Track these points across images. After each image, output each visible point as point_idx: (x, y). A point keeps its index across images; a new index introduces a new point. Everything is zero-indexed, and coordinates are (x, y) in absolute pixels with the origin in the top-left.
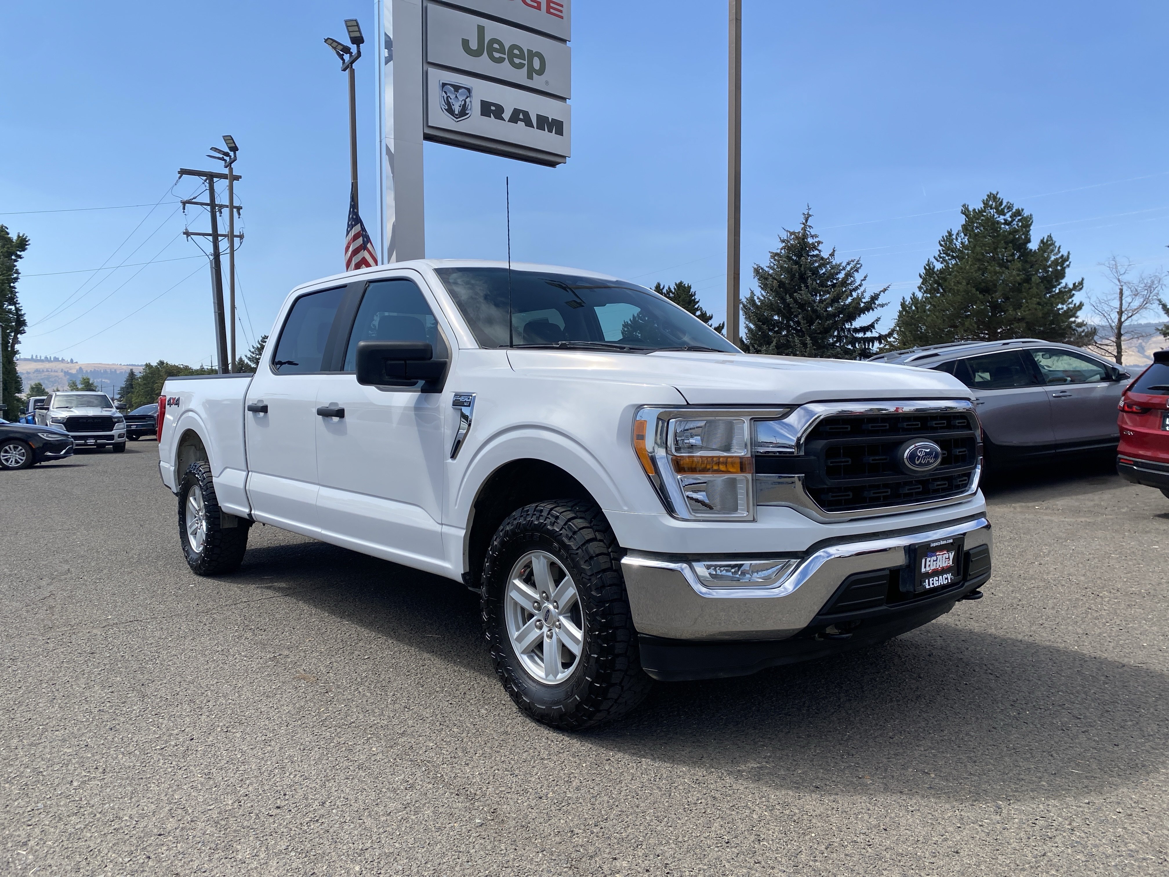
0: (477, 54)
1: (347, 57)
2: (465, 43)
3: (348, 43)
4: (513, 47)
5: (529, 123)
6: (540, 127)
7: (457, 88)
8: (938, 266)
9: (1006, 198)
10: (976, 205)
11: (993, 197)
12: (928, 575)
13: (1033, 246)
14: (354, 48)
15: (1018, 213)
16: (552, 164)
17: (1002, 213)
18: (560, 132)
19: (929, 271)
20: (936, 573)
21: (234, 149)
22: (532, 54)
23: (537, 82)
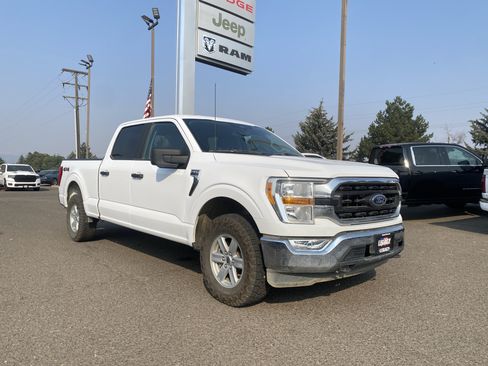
0: (218, 25)
1: (151, 24)
2: (214, 20)
3: (152, 18)
4: (233, 23)
5: (238, 56)
6: (242, 58)
7: (210, 39)
8: (376, 125)
9: (403, 98)
10: (392, 101)
11: (398, 98)
12: (381, 247)
13: (414, 118)
14: (155, 21)
15: (408, 105)
16: (245, 74)
17: (402, 104)
18: (250, 61)
19: (372, 126)
20: (384, 247)
21: (92, 61)
22: (240, 27)
23: (241, 39)
